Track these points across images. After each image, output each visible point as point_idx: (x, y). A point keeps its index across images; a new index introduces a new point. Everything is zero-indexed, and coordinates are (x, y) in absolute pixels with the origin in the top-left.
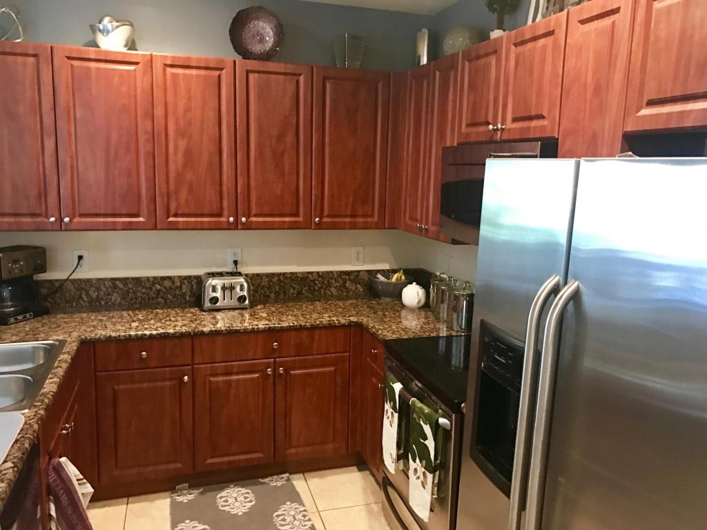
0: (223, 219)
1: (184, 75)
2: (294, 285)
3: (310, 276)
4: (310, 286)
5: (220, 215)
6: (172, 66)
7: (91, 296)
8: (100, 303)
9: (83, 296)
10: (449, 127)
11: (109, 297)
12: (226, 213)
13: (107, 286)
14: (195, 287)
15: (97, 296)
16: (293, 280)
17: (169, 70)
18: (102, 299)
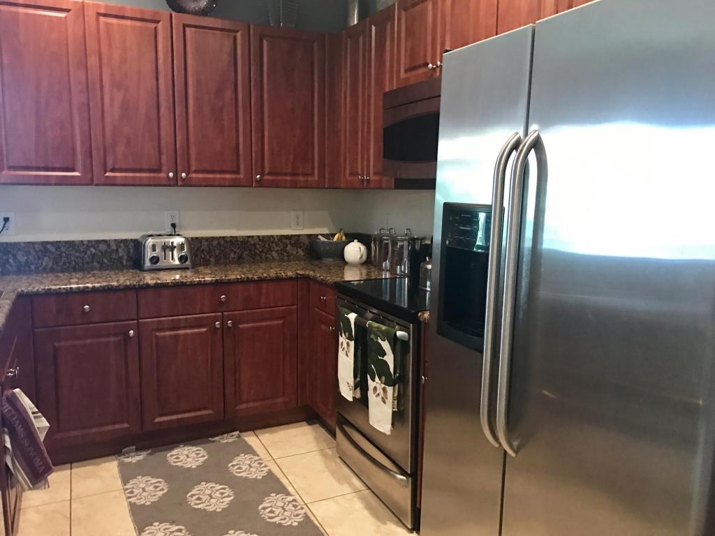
0: (162, 175)
1: (119, 25)
2: (235, 250)
3: (250, 239)
4: (250, 251)
5: (159, 171)
6: (105, 15)
7: (19, 261)
8: (29, 268)
9: (11, 260)
10: (388, 76)
11: (40, 262)
12: (165, 168)
13: (37, 249)
14: (132, 250)
15: (26, 260)
16: (233, 244)
17: (102, 19)
18: (32, 264)
